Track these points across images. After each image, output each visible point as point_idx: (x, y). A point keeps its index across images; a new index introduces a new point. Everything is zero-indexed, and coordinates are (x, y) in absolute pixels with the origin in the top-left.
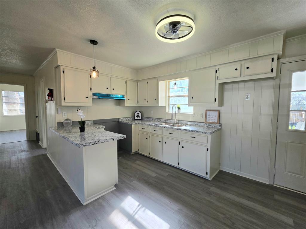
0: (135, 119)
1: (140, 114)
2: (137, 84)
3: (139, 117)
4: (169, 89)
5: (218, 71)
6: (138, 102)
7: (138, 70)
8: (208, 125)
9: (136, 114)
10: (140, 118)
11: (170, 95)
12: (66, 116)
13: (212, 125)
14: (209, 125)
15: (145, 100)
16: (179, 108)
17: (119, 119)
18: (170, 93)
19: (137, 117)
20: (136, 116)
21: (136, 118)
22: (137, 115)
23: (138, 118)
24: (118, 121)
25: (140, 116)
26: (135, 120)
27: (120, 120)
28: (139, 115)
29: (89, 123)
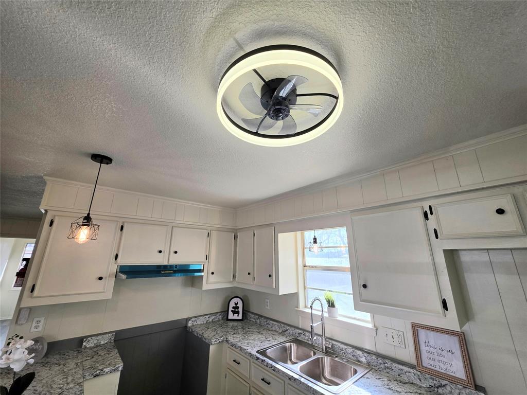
0: (229, 318)
1: (240, 305)
2: (236, 237)
3: (238, 312)
4: (304, 248)
5: (432, 213)
6: (234, 277)
7: (235, 209)
8: (432, 383)
9: (232, 304)
10: (240, 317)
11: (307, 264)
12: (40, 329)
13: (448, 388)
14: (438, 384)
15: (249, 274)
16: (331, 305)
17: (187, 320)
18: (307, 259)
19: (234, 312)
20: (231, 309)
21: (231, 316)
22: (233, 308)
23: (236, 317)
24: (186, 327)
25: (240, 310)
26: (228, 320)
27: (189, 325)
28: (238, 308)
29: (102, 343)
